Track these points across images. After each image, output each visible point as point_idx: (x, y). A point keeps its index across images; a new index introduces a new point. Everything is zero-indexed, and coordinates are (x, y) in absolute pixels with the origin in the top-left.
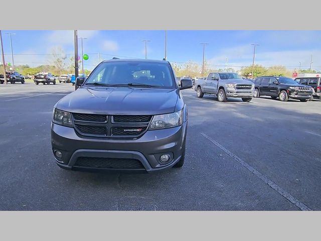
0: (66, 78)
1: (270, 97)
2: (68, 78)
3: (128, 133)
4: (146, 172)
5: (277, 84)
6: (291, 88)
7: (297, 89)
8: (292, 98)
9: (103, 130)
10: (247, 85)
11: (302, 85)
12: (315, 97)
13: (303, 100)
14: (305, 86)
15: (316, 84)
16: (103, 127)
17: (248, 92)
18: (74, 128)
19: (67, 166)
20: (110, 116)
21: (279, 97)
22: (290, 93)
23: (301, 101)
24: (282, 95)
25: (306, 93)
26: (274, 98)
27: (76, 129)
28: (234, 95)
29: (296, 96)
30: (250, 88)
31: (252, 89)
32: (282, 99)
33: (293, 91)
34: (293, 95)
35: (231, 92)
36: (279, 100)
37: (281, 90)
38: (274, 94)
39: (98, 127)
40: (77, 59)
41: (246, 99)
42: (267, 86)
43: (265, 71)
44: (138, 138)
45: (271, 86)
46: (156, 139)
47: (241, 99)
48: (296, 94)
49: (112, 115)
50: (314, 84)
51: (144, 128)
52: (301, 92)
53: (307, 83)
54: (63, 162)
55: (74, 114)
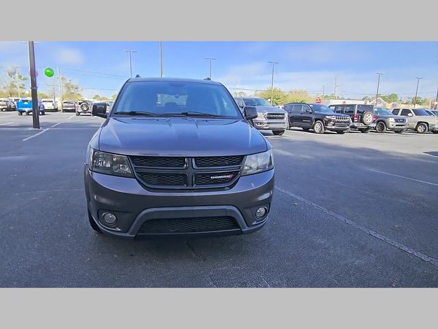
0: (5, 103)
1: (302, 129)
2: (9, 104)
3: (216, 182)
4: (241, 233)
5: (311, 113)
6: (327, 117)
7: (333, 118)
8: (329, 129)
9: (182, 180)
10: (280, 114)
11: (338, 114)
12: (353, 127)
13: (340, 132)
14: (343, 115)
15: (352, 112)
16: (182, 175)
17: (280, 123)
18: (135, 178)
19: (128, 235)
20: (190, 159)
21: (313, 128)
22: (326, 124)
23: (338, 133)
24: (317, 127)
25: (343, 123)
26: (306, 130)
27: (140, 180)
28: (264, 126)
29: (333, 127)
30: (283, 118)
31: (285, 119)
32: (317, 131)
33: (330, 120)
34: (330, 126)
35: (261, 124)
36: (314, 132)
37: (316, 120)
38: (308, 125)
39: (172, 175)
40: (33, 74)
41: (277, 132)
42: (299, 115)
43: (285, 97)
44: (231, 187)
45: (303, 115)
46: (253, 187)
47: (271, 132)
48: (334, 125)
49: (192, 157)
50: (351, 113)
51: (236, 173)
52: (338, 122)
53: (342, 112)
54: (119, 230)
55: (132, 157)
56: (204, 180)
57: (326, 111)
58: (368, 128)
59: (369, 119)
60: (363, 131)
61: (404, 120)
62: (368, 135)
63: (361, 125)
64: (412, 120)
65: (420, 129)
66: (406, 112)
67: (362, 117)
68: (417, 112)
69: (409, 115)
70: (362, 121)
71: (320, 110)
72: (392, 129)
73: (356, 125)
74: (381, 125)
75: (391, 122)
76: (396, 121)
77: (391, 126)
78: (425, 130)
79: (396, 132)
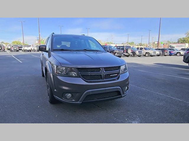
3: (112, 77)
4: (121, 97)
6: (115, 51)
7: (117, 51)
16: (100, 75)
18: (80, 77)
19: (78, 102)
22: (115, 53)
25: (121, 53)
37: (111, 52)
39: (96, 75)
44: (118, 79)
48: (117, 54)
49: (103, 68)
50: (123, 49)
51: (118, 73)
52: (119, 53)
53: (120, 49)
54: (74, 100)
55: (78, 69)
56: (108, 76)
57: (113, 49)
58: (129, 55)
59: (130, 51)
60: (127, 56)
61: (141, 52)
62: (129, 58)
63: (127, 54)
64: (144, 52)
65: (147, 55)
66: (141, 49)
67: (127, 51)
68: (145, 49)
69: (143, 50)
70: (127, 52)
71: (111, 48)
72: (138, 55)
73: (125, 54)
74: (134, 54)
75: (137, 53)
76: (139, 52)
77: (137, 54)
78: (148, 55)
79: (139, 56)
